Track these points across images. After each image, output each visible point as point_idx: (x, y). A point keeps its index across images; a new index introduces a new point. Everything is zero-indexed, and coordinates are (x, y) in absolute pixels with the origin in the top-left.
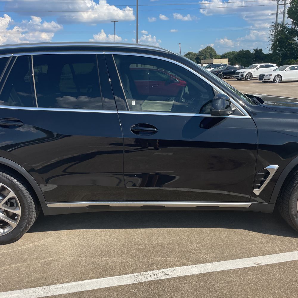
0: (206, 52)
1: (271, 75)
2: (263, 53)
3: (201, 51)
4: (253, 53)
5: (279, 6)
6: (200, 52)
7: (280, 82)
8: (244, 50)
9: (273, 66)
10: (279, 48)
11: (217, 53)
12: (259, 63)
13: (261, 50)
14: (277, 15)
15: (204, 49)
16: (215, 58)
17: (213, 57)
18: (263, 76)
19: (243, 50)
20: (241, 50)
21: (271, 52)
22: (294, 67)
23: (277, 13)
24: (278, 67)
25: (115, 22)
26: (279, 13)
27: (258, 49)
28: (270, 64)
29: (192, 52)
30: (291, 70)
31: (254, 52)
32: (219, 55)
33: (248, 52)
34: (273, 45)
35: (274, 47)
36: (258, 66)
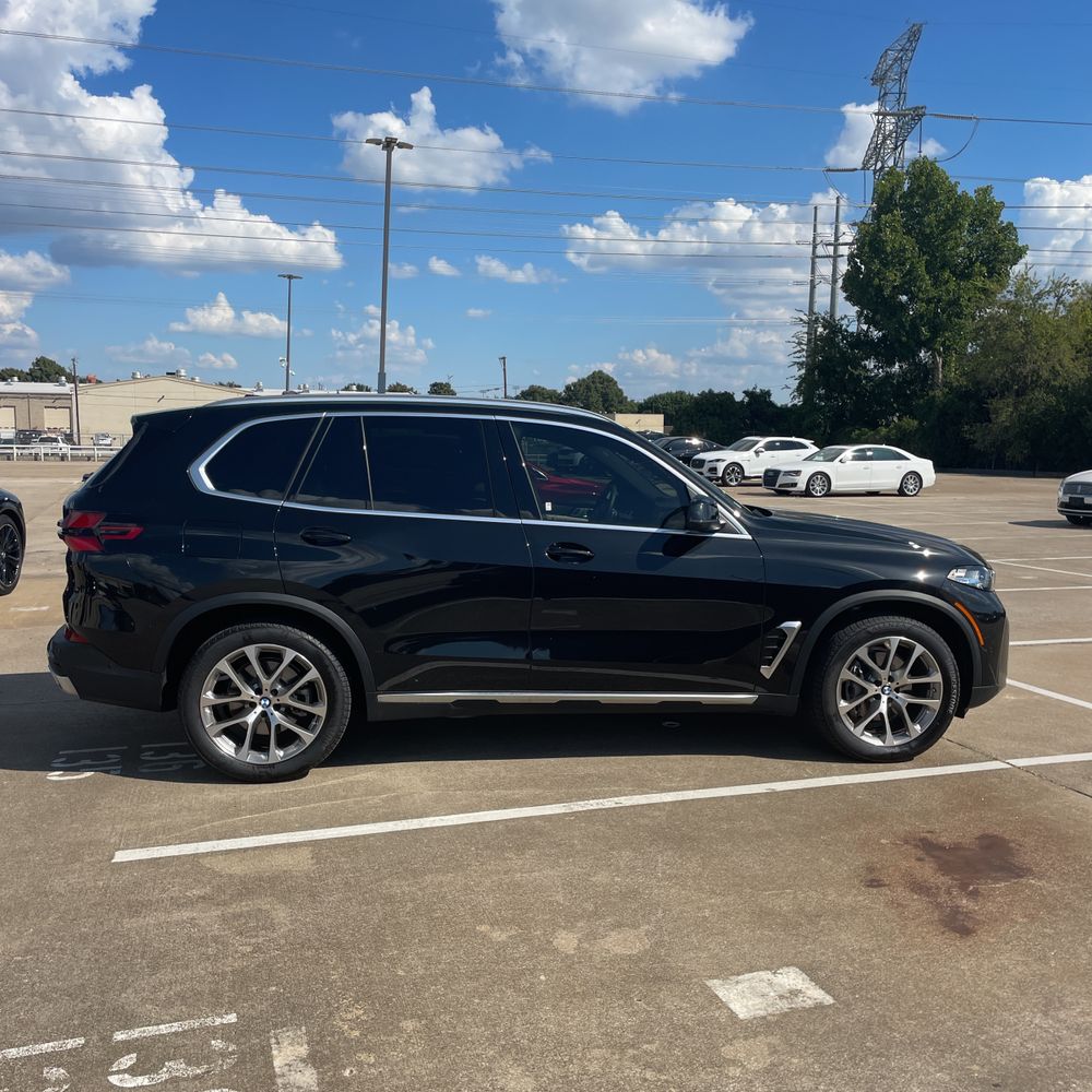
0: (588, 388)
1: (798, 473)
2: (772, 405)
3: (574, 385)
4: (743, 401)
5: (817, 260)
6: (568, 388)
7: (825, 495)
8: (716, 391)
9: (803, 447)
10: (822, 392)
11: (625, 395)
12: (764, 435)
13: (768, 394)
14: (813, 287)
15: (584, 380)
16: (621, 412)
17: (612, 406)
18: (777, 473)
19: (710, 391)
20: (706, 391)
21: (799, 401)
22: (863, 450)
23: (812, 281)
24: (817, 449)
25: (290, 277)
26: (817, 281)
27: (758, 391)
28: (794, 439)
29: (542, 385)
30: (855, 458)
31: (746, 400)
32: (632, 401)
33: (728, 397)
34: (803, 380)
35: (806, 386)
36: (761, 444)
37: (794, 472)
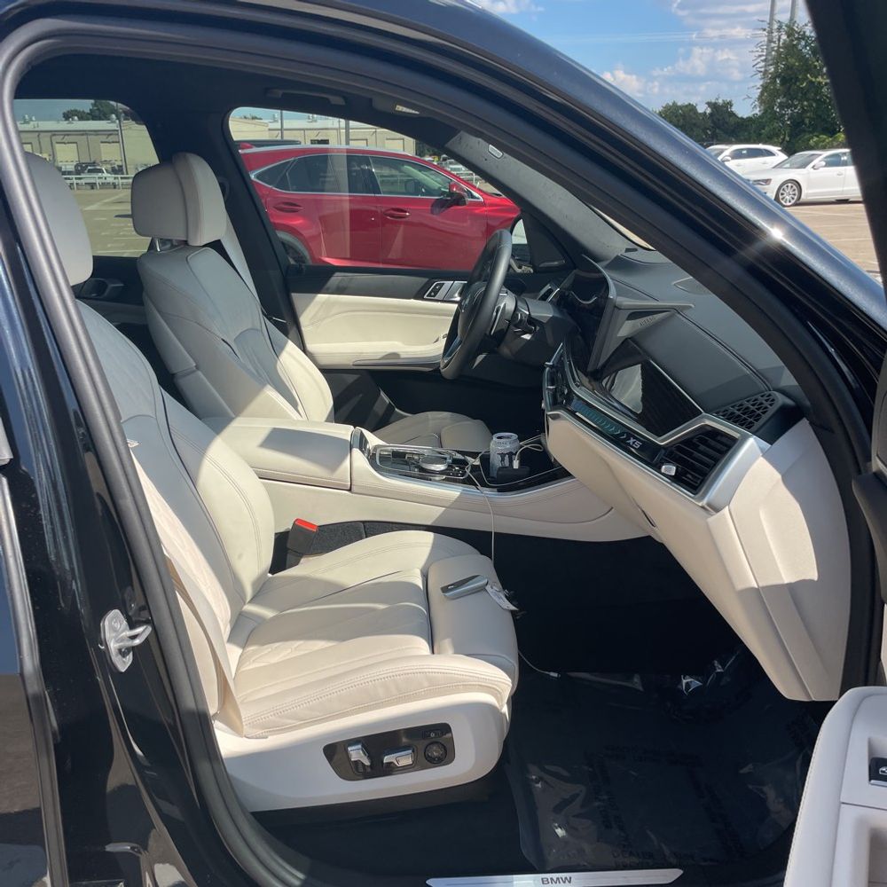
1: (767, 181)
2: (733, 114)
4: (705, 113)
7: (796, 204)
8: (679, 104)
9: (770, 154)
12: (729, 142)
13: (730, 104)
19: (674, 103)
20: (671, 104)
21: (760, 110)
22: (837, 155)
24: (785, 157)
27: (720, 101)
28: (761, 146)
30: (829, 164)
31: (709, 111)
33: (691, 108)
34: (765, 88)
35: (767, 96)
36: (727, 153)
37: (763, 181)
